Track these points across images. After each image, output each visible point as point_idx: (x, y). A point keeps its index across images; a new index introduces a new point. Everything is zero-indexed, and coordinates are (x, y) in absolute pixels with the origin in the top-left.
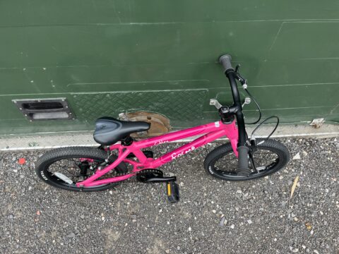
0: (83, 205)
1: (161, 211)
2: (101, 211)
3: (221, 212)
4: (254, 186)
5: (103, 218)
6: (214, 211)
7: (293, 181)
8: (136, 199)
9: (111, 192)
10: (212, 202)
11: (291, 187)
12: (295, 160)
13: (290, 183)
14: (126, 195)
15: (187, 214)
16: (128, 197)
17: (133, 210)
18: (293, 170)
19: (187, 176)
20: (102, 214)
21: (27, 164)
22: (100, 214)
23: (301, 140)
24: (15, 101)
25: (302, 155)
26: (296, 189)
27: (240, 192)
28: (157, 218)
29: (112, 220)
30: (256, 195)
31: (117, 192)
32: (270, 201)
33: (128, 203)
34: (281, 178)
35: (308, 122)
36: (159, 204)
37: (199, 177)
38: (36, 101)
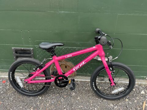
0: (23, 102)
2: (32, 106)
4: (120, 104)
7: (143, 103)
8: (53, 102)
9: (40, 98)
10: (96, 109)
11: (142, 106)
12: (142, 94)
13: (141, 104)
16: (48, 101)
17: (49, 108)
18: (142, 98)
19: (82, 95)
20: (32, 108)
21: (6, 83)
22: (31, 107)
23: (143, 86)
24: (13, 48)
25: (145, 92)
26: (145, 107)
27: (112, 105)
30: (122, 108)
31: (43, 98)
33: (48, 104)
34: (135, 101)
35: (145, 77)
36: (65, 106)
37: (89, 96)
38: (21, 49)
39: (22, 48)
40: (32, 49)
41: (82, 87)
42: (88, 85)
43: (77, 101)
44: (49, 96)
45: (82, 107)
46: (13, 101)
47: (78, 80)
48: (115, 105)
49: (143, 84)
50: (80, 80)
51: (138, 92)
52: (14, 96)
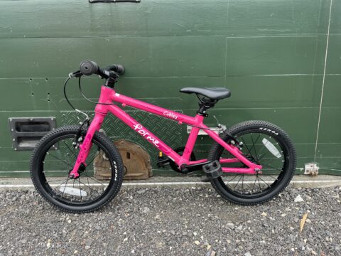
1: (126, 239)
2: (50, 237)
3: (206, 243)
4: (249, 222)
5: (48, 245)
6: (197, 242)
7: (300, 218)
8: (98, 228)
10: (195, 234)
11: (298, 223)
12: (298, 203)
13: (297, 219)
14: (86, 224)
15: (160, 244)
16: (87, 226)
19: (165, 212)
20: (49, 240)
22: (46, 240)
23: (300, 188)
24: (11, 119)
25: (305, 199)
26: (306, 225)
28: (119, 246)
29: (59, 245)
30: (253, 228)
32: (273, 234)
33: (86, 232)
34: (283, 215)
35: (301, 169)
36: (125, 233)
37: (181, 212)
38: (29, 120)
39: (32, 118)
40: (52, 118)
41: (166, 196)
42: (178, 192)
43: (153, 222)
44: (90, 216)
45: (164, 231)
46: (5, 230)
47: (156, 184)
48: (237, 223)
49: (298, 184)
50: (162, 184)
51: (288, 199)
52: (9, 222)
